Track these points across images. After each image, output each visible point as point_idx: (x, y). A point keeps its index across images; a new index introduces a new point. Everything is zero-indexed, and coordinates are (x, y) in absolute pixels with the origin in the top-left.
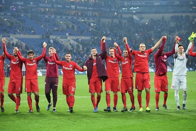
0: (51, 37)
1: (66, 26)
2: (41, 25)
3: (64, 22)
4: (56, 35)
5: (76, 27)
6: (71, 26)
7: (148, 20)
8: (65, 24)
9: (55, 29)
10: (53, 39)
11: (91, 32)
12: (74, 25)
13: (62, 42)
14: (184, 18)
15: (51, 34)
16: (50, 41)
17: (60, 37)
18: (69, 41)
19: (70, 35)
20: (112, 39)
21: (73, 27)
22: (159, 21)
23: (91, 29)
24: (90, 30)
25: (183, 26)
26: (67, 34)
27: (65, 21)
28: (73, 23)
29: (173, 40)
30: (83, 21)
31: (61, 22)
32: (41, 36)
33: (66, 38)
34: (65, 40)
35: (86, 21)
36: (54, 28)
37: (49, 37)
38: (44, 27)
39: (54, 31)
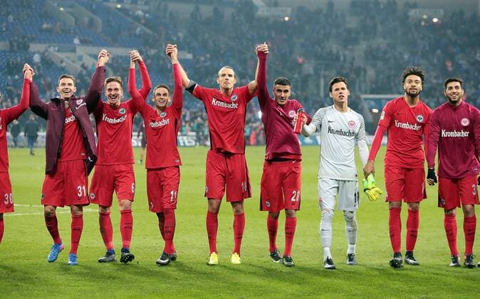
0: (34, 47)
1: (73, 19)
2: (8, 14)
3: (70, 10)
4: (45, 43)
5: (99, 21)
6: (86, 20)
7: (289, 10)
8: (72, 14)
9: (45, 26)
10: (38, 52)
11: (140, 36)
12: (94, 17)
13: (62, 62)
14: (382, 6)
15: (33, 40)
16: (32, 57)
17: (57, 49)
18: (80, 58)
19: (83, 42)
20: (194, 56)
21: (91, 23)
22: (319, 12)
23: (139, 29)
24: (137, 31)
25: (380, 28)
26: (76, 41)
27: (72, 7)
28: (94, 12)
29: (352, 63)
30: (119, 6)
31: (62, 9)
32: (7, 43)
33: (74, 51)
34: (72, 55)
35: (127, 6)
36: (42, 25)
37: (26, 48)
38: (15, 20)
39: (41, 30)
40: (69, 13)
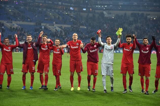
0: (42, 24)
1: (54, 17)
2: (35, 15)
3: (53, 14)
4: (46, 23)
5: (61, 18)
6: (57, 17)
7: (114, 15)
8: (53, 15)
9: (46, 18)
10: (44, 26)
11: (72, 21)
12: (60, 16)
13: (50, 28)
14: (140, 15)
15: (42, 22)
16: (42, 27)
17: (49, 25)
18: (55, 27)
19: (56, 23)
20: (87, 27)
21: (59, 18)
22: (122, 16)
23: (72, 20)
24: (71, 21)
25: (139, 21)
26: (54, 23)
27: (53, 13)
28: (59, 15)
29: (131, 30)
30: (66, 13)
31: (51, 14)
32: (35, 23)
33: (54, 25)
34: (53, 27)
35: (69, 13)
37: (40, 24)
38: (37, 17)
39: (45, 20)
40: (52, 15)
